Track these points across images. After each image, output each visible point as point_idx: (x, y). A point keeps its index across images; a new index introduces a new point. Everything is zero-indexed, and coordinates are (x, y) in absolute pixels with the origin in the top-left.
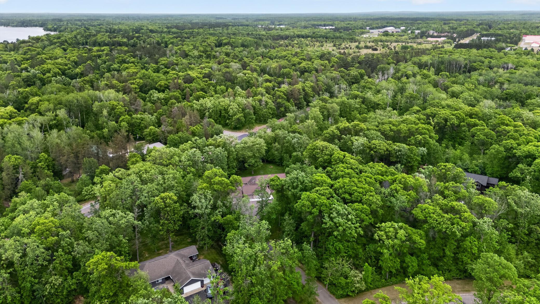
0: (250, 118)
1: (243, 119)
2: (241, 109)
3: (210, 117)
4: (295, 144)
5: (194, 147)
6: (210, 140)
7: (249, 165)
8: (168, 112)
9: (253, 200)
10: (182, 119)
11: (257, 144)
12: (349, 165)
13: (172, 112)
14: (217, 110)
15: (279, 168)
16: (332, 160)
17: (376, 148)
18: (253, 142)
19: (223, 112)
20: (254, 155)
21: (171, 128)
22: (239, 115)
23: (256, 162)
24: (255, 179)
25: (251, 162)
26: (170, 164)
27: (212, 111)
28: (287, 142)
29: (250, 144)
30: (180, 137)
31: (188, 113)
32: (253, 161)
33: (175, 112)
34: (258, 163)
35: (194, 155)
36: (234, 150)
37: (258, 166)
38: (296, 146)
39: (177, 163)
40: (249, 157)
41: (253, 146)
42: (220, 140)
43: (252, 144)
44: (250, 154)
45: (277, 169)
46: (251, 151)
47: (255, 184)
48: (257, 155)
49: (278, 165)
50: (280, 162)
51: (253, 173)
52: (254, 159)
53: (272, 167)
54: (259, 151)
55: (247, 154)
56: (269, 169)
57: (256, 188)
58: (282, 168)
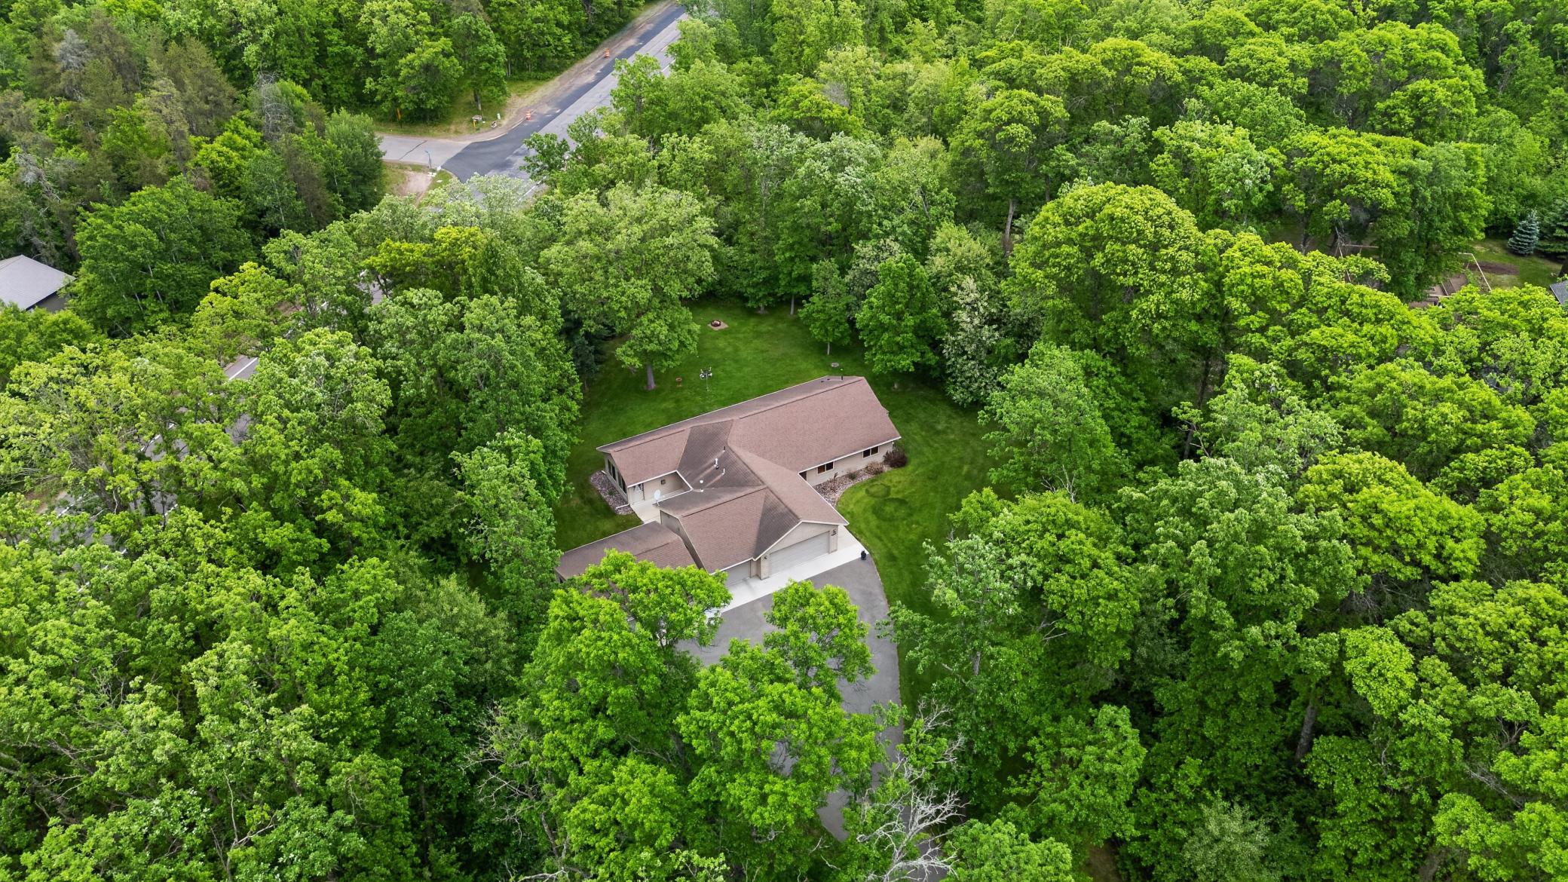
0: (482, 59)
1: (453, 66)
2: (425, 16)
3: (273, 67)
7: (645, 355)
8: (23, 59)
9: (761, 588)
10: (129, 103)
13: (48, 57)
14: (299, 30)
15: (764, 327)
16: (1235, 304)
19: (334, 36)
20: (657, 292)
21: (73, 157)
22: (429, 50)
24: (712, 441)
25: (650, 337)
27: (276, 36)
28: (805, 192)
31: (153, 65)
33: (73, 59)
37: (682, 345)
38: (866, 203)
40: (638, 309)
41: (646, 240)
44: (639, 290)
45: (758, 335)
47: (737, 479)
48: (675, 288)
49: (752, 312)
50: (764, 296)
51: (653, 386)
52: (659, 317)
53: (724, 326)
54: (680, 267)
55: (623, 293)
56: (721, 343)
57: (764, 515)
58: (780, 326)
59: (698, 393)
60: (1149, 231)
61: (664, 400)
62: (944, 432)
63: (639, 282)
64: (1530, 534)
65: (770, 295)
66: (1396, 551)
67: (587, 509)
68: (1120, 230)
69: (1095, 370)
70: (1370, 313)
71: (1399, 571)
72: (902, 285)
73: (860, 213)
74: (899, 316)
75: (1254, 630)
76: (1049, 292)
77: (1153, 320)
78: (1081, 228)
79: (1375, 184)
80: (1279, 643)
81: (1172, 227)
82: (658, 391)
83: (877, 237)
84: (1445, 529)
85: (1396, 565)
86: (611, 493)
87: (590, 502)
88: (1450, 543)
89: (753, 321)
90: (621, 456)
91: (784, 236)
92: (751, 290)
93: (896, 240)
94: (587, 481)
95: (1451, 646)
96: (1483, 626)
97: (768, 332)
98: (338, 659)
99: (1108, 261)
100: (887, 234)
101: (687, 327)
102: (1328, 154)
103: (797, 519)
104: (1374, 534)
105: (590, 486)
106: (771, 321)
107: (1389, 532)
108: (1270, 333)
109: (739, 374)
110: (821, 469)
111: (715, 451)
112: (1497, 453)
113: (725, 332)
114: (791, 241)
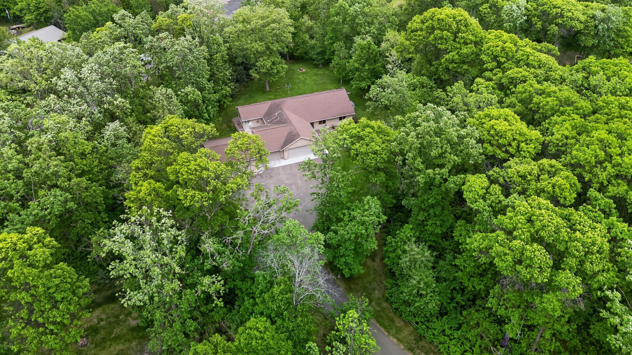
4: (355, 17)
5: (118, 39)
6: (162, 18)
7: (260, 74)
9: (283, 163)
11: (274, 21)
12: (539, 71)
15: (320, 72)
16: (484, 58)
17: (562, 16)
18: (262, 18)
20: (268, 48)
23: (274, 63)
24: (278, 107)
25: (263, 66)
26: (52, 90)
28: (338, 14)
29: (256, 23)
30: (93, 12)
32: (269, 64)
34: (279, 67)
35: (120, 59)
36: (221, 40)
37: (278, 72)
38: (360, 20)
39: (70, 89)
40: (259, 54)
41: (264, 26)
42: (184, 15)
43: (261, 22)
44: (259, 46)
45: (316, 75)
46: (261, 40)
47: (282, 121)
48: (275, 47)
49: (316, 66)
50: (321, 59)
51: (268, 89)
52: (268, 59)
53: (304, 70)
54: (278, 38)
55: (253, 47)
56: (300, 77)
57: (288, 134)
58: (326, 72)
59: (285, 94)
60: (454, 25)
61: (271, 95)
62: (377, 115)
63: (260, 44)
64: (560, 144)
65: (323, 59)
66: (500, 146)
67: (228, 129)
68: (442, 25)
69: (425, 85)
70: (536, 64)
71: (499, 154)
72: (365, 51)
73: (358, 24)
74: (363, 65)
75: (430, 171)
76: (411, 50)
77: (450, 63)
78: (427, 24)
79: (572, 19)
80: (439, 176)
81: (466, 26)
82: (269, 91)
83: (363, 34)
84: (523, 139)
85: (498, 152)
86: (239, 125)
87: (230, 127)
88: (523, 145)
89: (316, 70)
90: (241, 110)
91: (329, 33)
92: (315, 56)
93: (370, 36)
94: (231, 120)
95: (505, 181)
96: (518, 173)
97: (320, 74)
98: (87, 148)
99: (436, 38)
100: (367, 33)
101: (281, 65)
102: (553, 5)
103: (299, 136)
104: (491, 138)
105: (232, 122)
106: (323, 70)
107: (496, 138)
108: (494, 72)
109: (303, 88)
110: (320, 122)
111: (277, 111)
112: (567, 118)
113: (303, 73)
114: (331, 35)
